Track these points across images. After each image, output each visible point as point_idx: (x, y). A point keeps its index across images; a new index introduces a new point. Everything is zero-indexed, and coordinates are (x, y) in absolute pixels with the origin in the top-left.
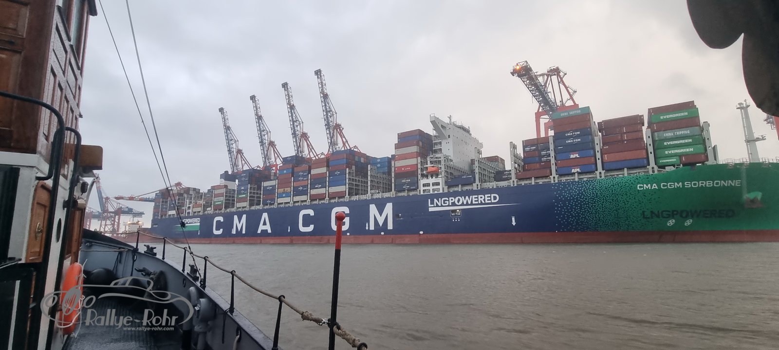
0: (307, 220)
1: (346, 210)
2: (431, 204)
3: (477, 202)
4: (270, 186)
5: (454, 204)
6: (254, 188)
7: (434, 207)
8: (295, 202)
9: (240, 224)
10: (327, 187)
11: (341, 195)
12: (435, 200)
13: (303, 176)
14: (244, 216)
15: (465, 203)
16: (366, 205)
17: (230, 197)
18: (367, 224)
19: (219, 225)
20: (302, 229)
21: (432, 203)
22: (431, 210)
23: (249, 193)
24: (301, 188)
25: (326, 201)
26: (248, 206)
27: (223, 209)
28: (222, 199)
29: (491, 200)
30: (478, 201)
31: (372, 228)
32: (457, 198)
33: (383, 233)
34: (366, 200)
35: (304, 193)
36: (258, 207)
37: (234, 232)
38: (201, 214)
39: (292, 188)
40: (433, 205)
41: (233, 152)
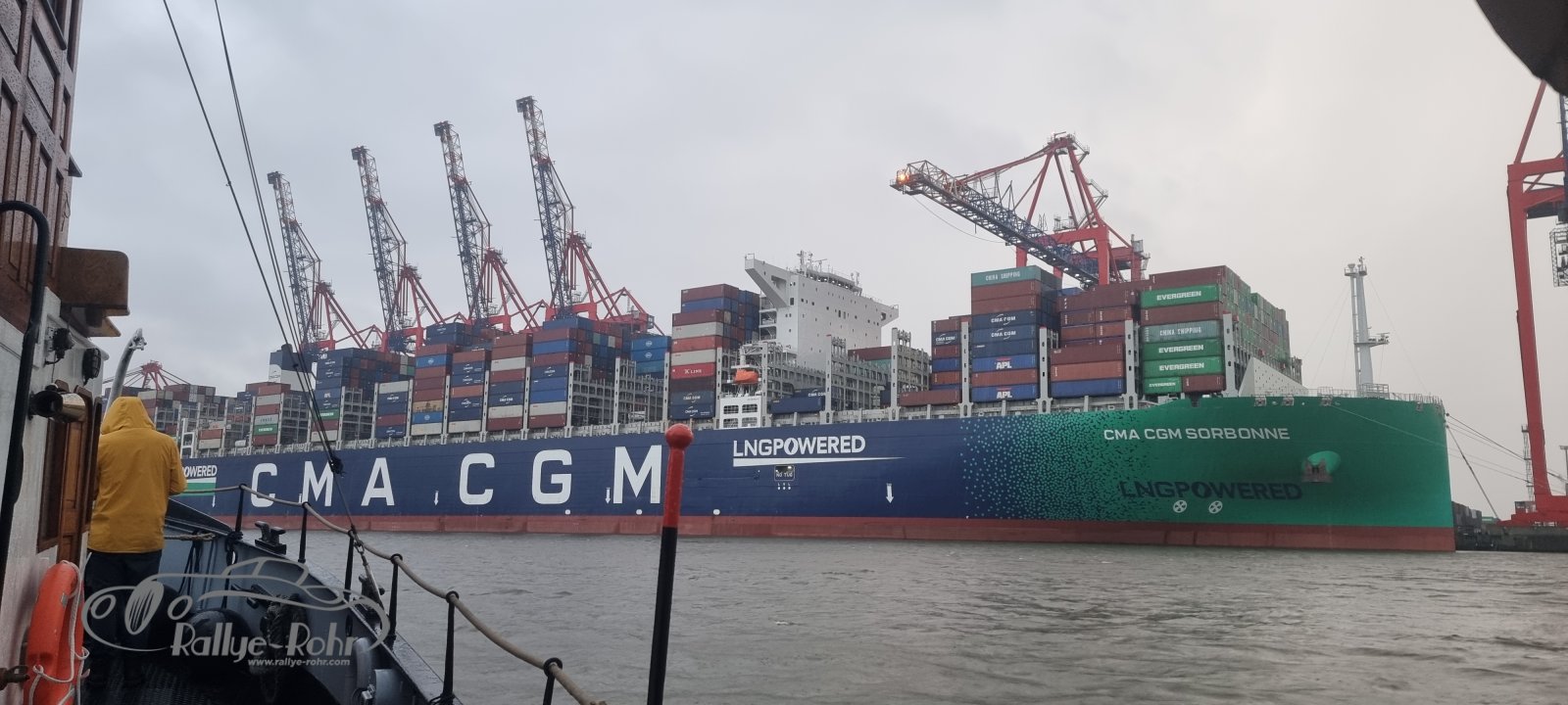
0: (478, 479)
1: (565, 457)
2: (738, 452)
3: (825, 452)
4: (396, 394)
5: (781, 454)
6: (356, 397)
7: (744, 457)
8: (452, 435)
9: (318, 483)
10: (526, 404)
11: (556, 422)
12: (747, 444)
13: (472, 374)
14: (330, 465)
15: (803, 452)
16: (608, 445)
17: (295, 414)
18: (608, 491)
19: (267, 484)
20: (467, 498)
21: (741, 449)
22: (737, 463)
23: (342, 409)
24: (468, 402)
25: (523, 435)
26: (340, 441)
27: (278, 444)
28: (276, 419)
29: (850, 447)
30: (826, 448)
31: (618, 499)
32: (788, 441)
33: (639, 512)
34: (608, 436)
35: (474, 414)
36: (365, 444)
37: (303, 500)
38: (220, 454)
39: (447, 400)
40: (741, 454)
41: (306, 289)
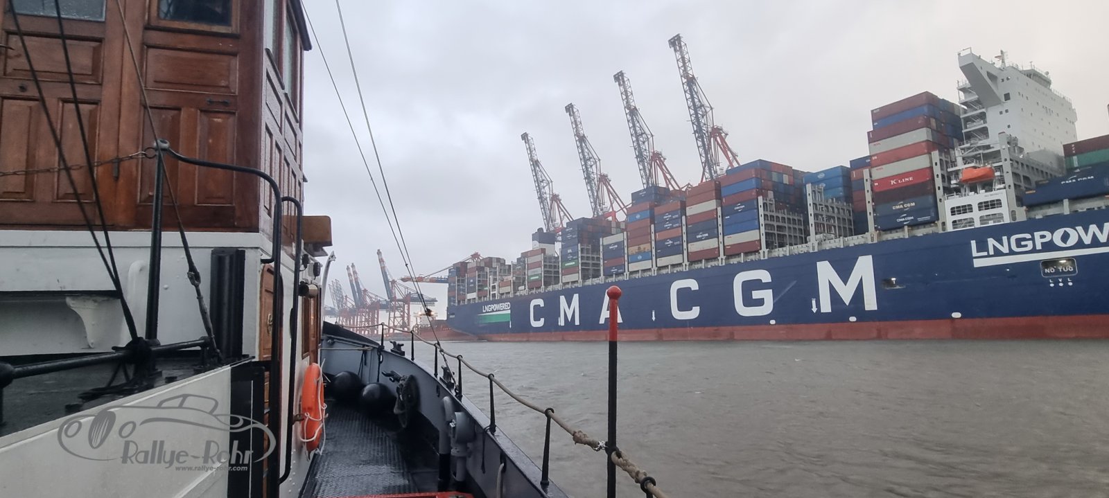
0: (686, 299)
1: (765, 276)
2: (978, 251)
4: (615, 244)
5: (1050, 246)
6: (588, 250)
7: (989, 256)
8: (660, 268)
9: (570, 309)
10: (721, 237)
11: (752, 248)
12: (991, 242)
13: (671, 220)
14: (576, 297)
15: (1087, 241)
16: (809, 262)
17: (550, 266)
18: (814, 302)
19: (539, 312)
20: (678, 315)
21: (982, 247)
22: (978, 263)
23: (580, 259)
24: (671, 242)
25: (721, 261)
26: (581, 280)
27: (543, 286)
28: (540, 270)
31: (826, 307)
32: (1059, 233)
34: (807, 253)
35: (677, 250)
36: (596, 281)
37: (562, 322)
38: (511, 296)
39: (653, 243)
40: (985, 254)
41: (546, 199)
